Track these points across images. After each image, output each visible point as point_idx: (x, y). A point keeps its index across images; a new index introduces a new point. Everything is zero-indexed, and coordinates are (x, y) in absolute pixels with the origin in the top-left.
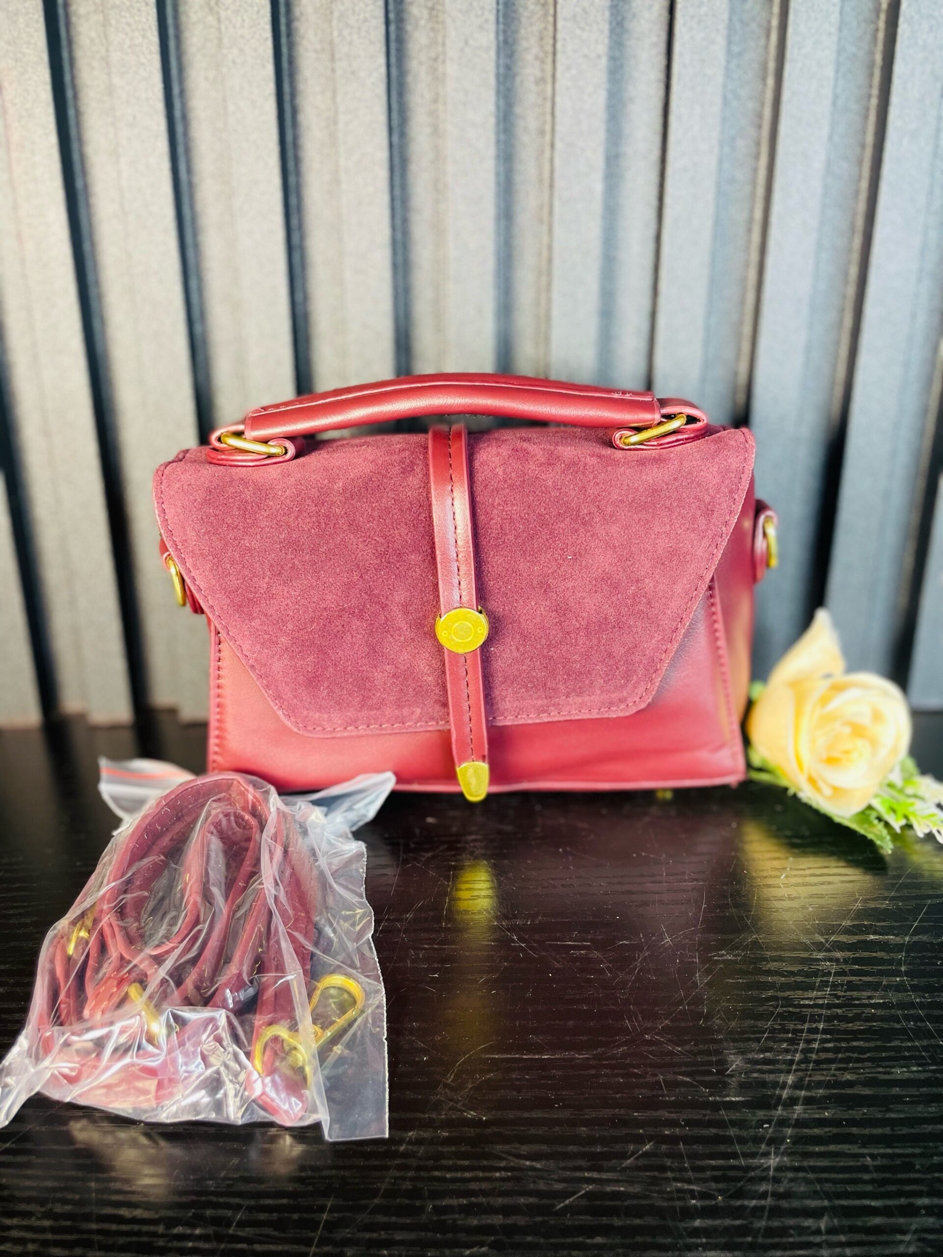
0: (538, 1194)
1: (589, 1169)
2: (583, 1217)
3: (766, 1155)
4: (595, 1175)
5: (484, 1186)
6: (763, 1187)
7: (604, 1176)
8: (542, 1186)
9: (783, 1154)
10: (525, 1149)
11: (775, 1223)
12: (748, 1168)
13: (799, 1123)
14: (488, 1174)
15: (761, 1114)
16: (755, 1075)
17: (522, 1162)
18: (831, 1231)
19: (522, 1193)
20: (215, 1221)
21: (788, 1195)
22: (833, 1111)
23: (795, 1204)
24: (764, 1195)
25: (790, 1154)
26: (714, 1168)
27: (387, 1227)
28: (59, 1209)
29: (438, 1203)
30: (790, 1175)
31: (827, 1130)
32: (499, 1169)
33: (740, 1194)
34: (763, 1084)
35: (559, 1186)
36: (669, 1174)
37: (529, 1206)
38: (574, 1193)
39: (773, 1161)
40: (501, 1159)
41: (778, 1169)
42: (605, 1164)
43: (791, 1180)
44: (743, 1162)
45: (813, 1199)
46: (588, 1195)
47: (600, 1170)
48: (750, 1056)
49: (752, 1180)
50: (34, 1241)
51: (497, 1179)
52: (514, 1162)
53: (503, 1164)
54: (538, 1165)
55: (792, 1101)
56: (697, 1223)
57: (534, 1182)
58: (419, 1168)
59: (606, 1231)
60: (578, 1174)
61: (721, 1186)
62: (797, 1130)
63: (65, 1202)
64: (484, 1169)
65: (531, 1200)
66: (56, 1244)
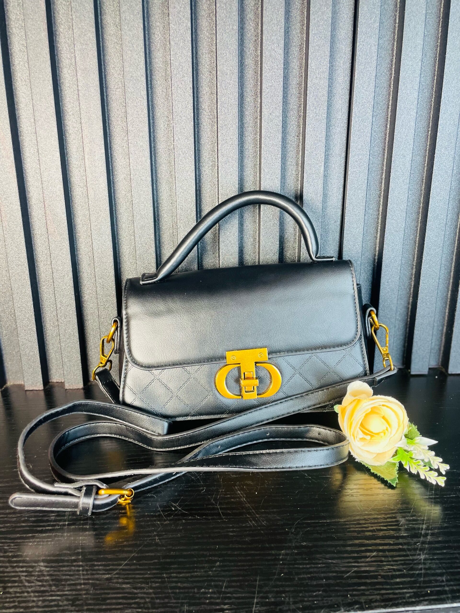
0: (336, 572)
1: (355, 562)
2: (355, 580)
3: (419, 555)
4: (356, 564)
5: (315, 570)
6: (420, 566)
7: (360, 564)
8: (337, 569)
9: (426, 554)
10: (328, 556)
11: (427, 579)
12: (413, 560)
13: (430, 543)
14: (315, 566)
15: (415, 540)
16: (410, 525)
17: (328, 561)
18: (447, 581)
19: (331, 572)
20: (216, 586)
21: (429, 569)
22: (442, 538)
23: (433, 572)
24: (421, 569)
25: (428, 554)
26: (401, 560)
27: (282, 586)
28: (154, 585)
29: (299, 576)
30: (429, 562)
31: (440, 545)
32: (320, 564)
33: (412, 569)
34: (414, 529)
35: (343, 569)
36: (385, 563)
37: (334, 576)
38: (351, 571)
39: (422, 557)
40: (320, 560)
42: (359, 560)
43: (430, 563)
44: (411, 558)
45: (439, 570)
46: (355, 572)
47: (358, 562)
48: (407, 518)
49: (415, 564)
51: (320, 567)
52: (325, 561)
53: (321, 562)
54: (334, 562)
55: (426, 535)
56: (398, 580)
57: (334, 568)
58: (289, 564)
59: (365, 584)
60: (350, 564)
61: (404, 567)
62: (430, 545)
63: (156, 582)
64: (314, 564)
65: (334, 574)
66: (157, 598)
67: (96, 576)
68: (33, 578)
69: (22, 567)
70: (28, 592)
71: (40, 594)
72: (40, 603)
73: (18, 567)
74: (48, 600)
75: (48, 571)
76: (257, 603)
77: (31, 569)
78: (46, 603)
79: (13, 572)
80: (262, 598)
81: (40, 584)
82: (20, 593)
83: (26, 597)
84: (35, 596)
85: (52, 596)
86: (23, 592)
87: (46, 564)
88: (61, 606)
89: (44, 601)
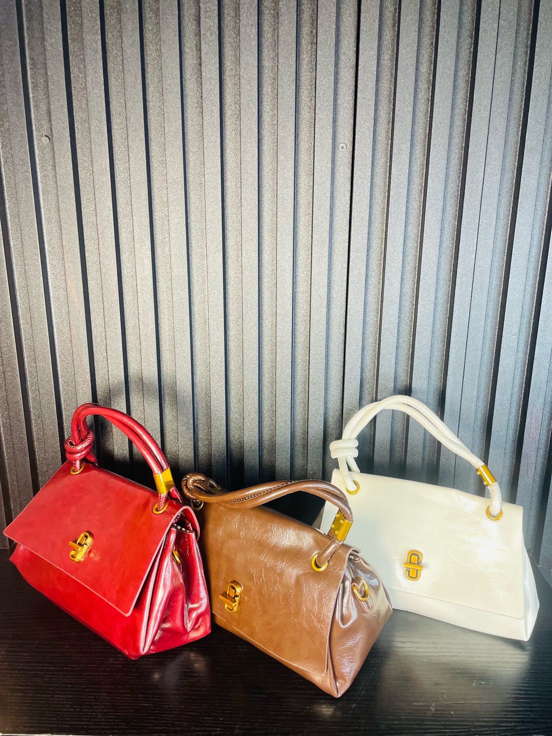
3: (352, 704)
5: (280, 709)
8: (295, 710)
11: (352, 721)
14: (281, 707)
17: (290, 704)
18: (364, 723)
19: (290, 712)
24: (350, 714)
28: (175, 713)
29: (269, 713)
32: (284, 705)
39: (354, 705)
40: (285, 703)
41: (355, 707)
43: (357, 710)
50: (170, 720)
51: (283, 708)
52: (288, 704)
54: (294, 705)
57: (293, 709)
64: (280, 705)
65: (292, 713)
66: (176, 721)
67: (139, 704)
68: (98, 703)
69: (91, 696)
70: (95, 712)
71: (103, 714)
72: (103, 720)
73: (88, 695)
74: (108, 718)
75: (108, 699)
76: (238, 728)
77: (97, 697)
78: (107, 720)
79: (86, 699)
80: (241, 725)
81: (103, 707)
82: (90, 712)
83: (94, 715)
84: (100, 715)
85: (110, 715)
86: (93, 712)
87: (106, 694)
88: (116, 722)
89: (105, 718)
